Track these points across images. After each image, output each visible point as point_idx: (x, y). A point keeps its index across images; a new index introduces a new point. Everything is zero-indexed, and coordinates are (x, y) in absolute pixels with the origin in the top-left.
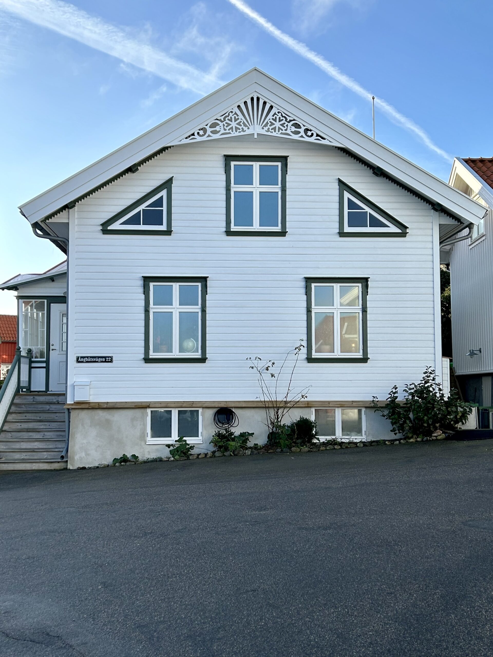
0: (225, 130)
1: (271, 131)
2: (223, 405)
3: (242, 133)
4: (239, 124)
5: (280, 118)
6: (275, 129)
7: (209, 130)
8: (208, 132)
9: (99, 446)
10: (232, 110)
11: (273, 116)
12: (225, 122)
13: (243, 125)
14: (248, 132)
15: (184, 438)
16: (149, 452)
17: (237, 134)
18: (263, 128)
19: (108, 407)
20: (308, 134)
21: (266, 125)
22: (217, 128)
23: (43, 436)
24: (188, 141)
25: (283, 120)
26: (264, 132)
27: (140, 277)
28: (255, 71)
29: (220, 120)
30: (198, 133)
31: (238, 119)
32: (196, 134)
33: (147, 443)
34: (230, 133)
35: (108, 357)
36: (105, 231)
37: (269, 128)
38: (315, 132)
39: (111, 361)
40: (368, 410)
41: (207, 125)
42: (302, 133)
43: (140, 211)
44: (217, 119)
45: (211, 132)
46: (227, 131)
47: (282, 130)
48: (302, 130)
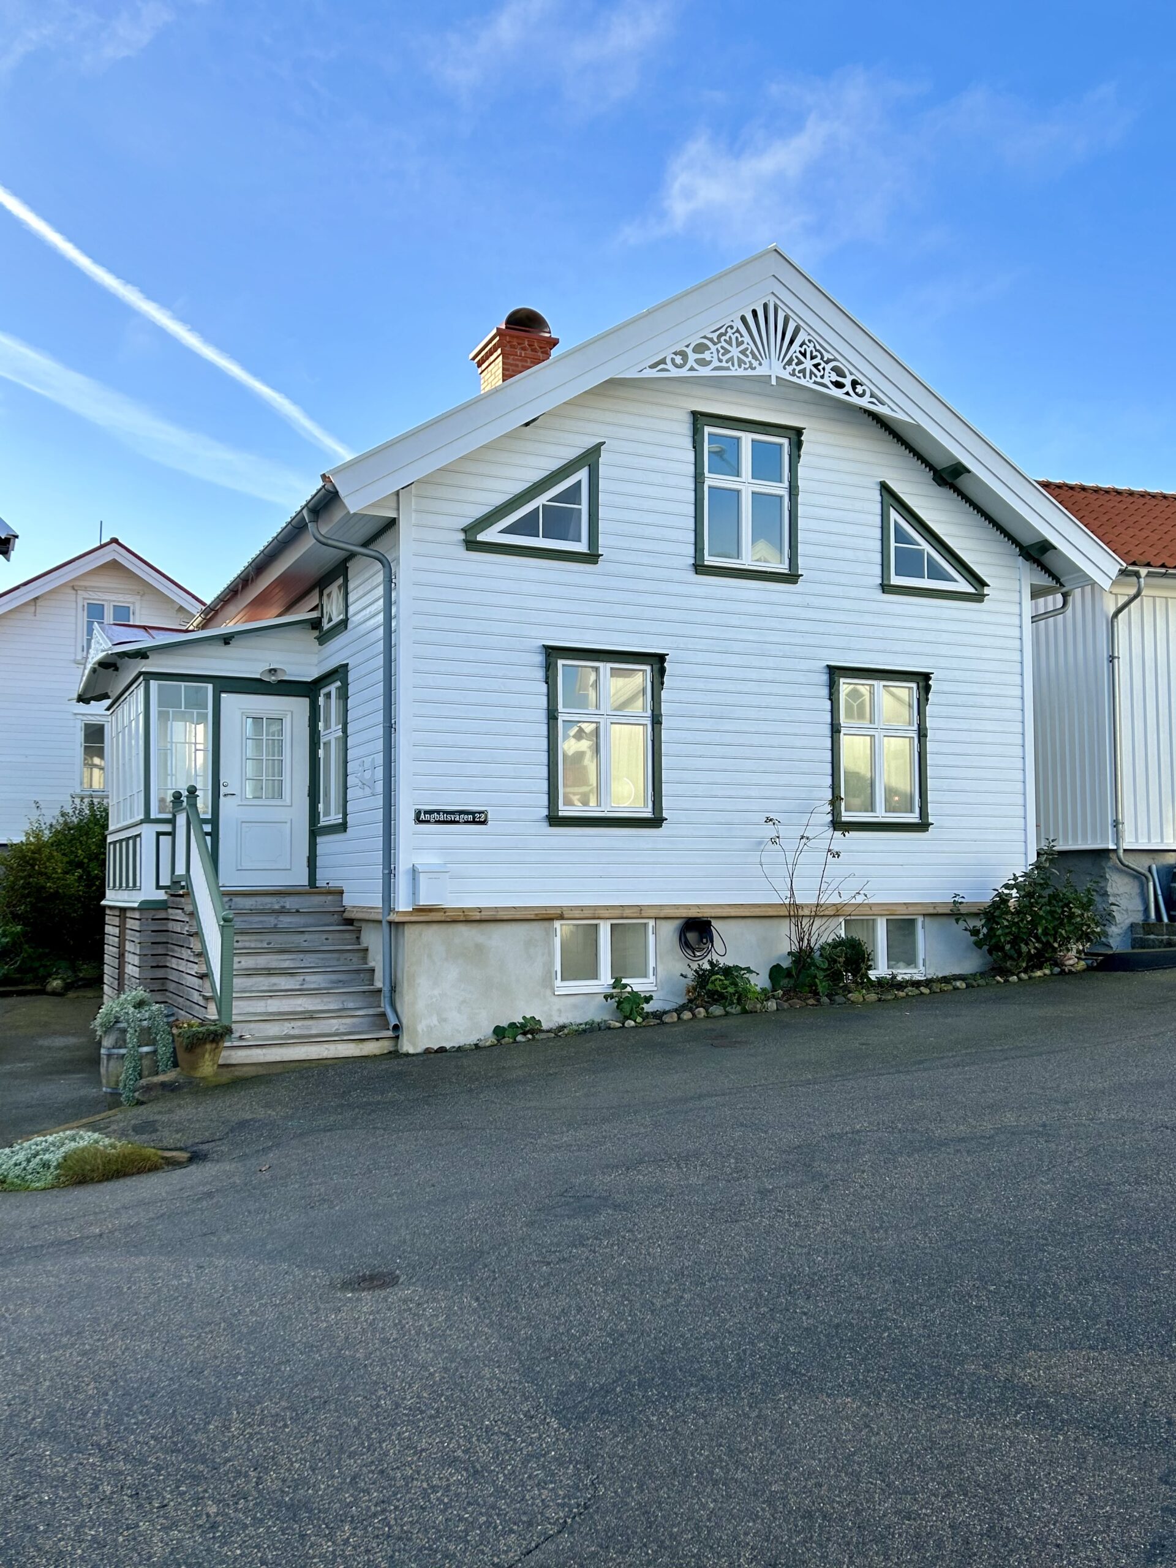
0: (720, 361)
1: (798, 375)
2: (693, 913)
3: (750, 372)
4: (743, 352)
5: (811, 352)
6: (803, 371)
7: (692, 357)
8: (691, 362)
9: (464, 1002)
10: (731, 324)
11: (801, 346)
12: (720, 345)
13: (750, 355)
14: (760, 371)
15: (624, 981)
16: (560, 1011)
17: (741, 372)
18: (785, 368)
19: (484, 917)
20: (857, 391)
21: (790, 362)
22: (707, 356)
23: (302, 985)
24: (653, 373)
25: (816, 357)
26: (785, 375)
27: (539, 647)
28: (775, 253)
29: (711, 340)
30: (673, 360)
31: (743, 342)
32: (668, 361)
33: (556, 993)
34: (728, 369)
35: (480, 813)
36: (472, 545)
37: (794, 370)
38: (868, 387)
39: (484, 822)
40: (927, 919)
41: (687, 346)
42: (848, 388)
43: (538, 507)
44: (705, 337)
45: (696, 361)
46: (724, 364)
47: (816, 376)
48: (847, 382)
